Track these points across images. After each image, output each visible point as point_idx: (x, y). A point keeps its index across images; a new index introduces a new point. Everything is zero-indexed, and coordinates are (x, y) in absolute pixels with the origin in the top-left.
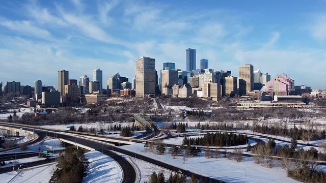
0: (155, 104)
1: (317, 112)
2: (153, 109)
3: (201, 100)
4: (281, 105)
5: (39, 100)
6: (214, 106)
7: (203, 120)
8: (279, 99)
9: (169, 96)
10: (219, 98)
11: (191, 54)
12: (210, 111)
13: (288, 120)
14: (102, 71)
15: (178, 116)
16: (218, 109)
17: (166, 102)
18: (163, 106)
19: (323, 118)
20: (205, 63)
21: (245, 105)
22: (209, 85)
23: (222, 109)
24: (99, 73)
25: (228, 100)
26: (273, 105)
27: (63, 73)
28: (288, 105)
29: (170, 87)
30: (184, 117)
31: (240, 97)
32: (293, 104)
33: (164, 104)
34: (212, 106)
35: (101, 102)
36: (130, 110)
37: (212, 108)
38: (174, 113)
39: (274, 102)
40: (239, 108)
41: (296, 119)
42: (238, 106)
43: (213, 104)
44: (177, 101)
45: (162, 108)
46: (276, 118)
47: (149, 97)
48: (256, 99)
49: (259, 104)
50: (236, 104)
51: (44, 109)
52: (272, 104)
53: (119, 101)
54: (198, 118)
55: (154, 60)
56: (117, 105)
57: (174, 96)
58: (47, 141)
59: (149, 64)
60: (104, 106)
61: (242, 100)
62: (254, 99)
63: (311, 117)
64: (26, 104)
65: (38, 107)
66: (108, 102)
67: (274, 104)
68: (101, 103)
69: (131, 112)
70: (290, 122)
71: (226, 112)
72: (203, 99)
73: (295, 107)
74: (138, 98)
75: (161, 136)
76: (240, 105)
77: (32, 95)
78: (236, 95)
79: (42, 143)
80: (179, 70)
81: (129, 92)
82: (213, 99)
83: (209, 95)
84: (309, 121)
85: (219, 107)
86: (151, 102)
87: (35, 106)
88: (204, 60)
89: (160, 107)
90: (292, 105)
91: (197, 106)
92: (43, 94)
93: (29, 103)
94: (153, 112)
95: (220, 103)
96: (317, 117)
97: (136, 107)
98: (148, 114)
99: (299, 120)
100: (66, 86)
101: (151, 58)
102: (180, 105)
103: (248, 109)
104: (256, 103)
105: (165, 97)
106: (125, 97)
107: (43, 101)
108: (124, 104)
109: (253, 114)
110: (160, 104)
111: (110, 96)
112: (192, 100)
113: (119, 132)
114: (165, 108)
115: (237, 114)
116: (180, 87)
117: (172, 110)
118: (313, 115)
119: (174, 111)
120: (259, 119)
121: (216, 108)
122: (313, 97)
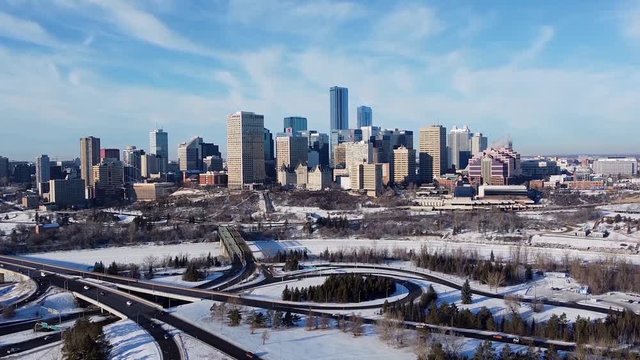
0: (262, 204)
1: (550, 218)
2: (257, 214)
3: (347, 195)
4: (489, 204)
5: (45, 195)
6: (370, 206)
7: (345, 235)
8: (488, 193)
9: (289, 187)
10: (379, 192)
11: (340, 96)
12: (361, 217)
13: (495, 235)
14: (166, 134)
15: (301, 227)
16: (376, 213)
17: (283, 200)
18: (276, 208)
19: (557, 231)
20: (365, 115)
21: (426, 204)
22: (361, 167)
23: (381, 213)
24: (162, 137)
25: (396, 194)
26: (476, 204)
27: (90, 143)
28: (503, 204)
29: (290, 170)
30: (312, 231)
31: (418, 189)
32: (511, 201)
33: (279, 203)
34: (365, 206)
35: (162, 198)
36: (216, 215)
37: (365, 210)
38: (295, 221)
39: (478, 198)
40: (413, 211)
41: (509, 235)
42: (412, 207)
43: (368, 203)
44: (304, 197)
45: (274, 211)
46: (474, 230)
47: (251, 189)
48: (446, 193)
49: (451, 202)
50: (409, 203)
51: (54, 213)
52: (473, 203)
53: (196, 196)
54: (336, 233)
55: (262, 117)
56: (192, 204)
57: (298, 187)
58: (50, 298)
59: (252, 125)
60: (168, 207)
61: (421, 195)
62: (442, 193)
63: (537, 229)
64: (20, 202)
65: (43, 208)
66: (175, 198)
67: (478, 202)
68: (162, 200)
69: (217, 219)
70: (497, 239)
71: (387, 219)
72: (350, 193)
73: (514, 209)
74: (232, 190)
75: (254, 278)
76: (417, 204)
77: (31, 184)
78: (411, 184)
79: (42, 303)
80: (313, 132)
81: (216, 177)
82: (369, 194)
83: (362, 186)
84: (531, 237)
85: (378, 210)
86: (254, 199)
87: (36, 208)
88: (364, 108)
89: (270, 208)
90: (509, 204)
91: (338, 206)
92: (52, 183)
93: (25, 201)
94: (256, 219)
95: (381, 201)
96: (547, 228)
97: (226, 209)
98: (246, 225)
99: (513, 235)
100: (96, 168)
101: (257, 113)
102: (308, 206)
103: (428, 213)
104: (446, 201)
105: (282, 189)
106: (208, 188)
107: (51, 196)
108: (204, 204)
109: (435, 223)
110: (270, 203)
111: (180, 184)
112: (330, 196)
113: (182, 271)
114: (279, 211)
115: (407, 224)
116: (309, 169)
117: (292, 216)
118: (541, 224)
119: (296, 218)
120: (444, 233)
121: (372, 210)
122: (549, 188)
